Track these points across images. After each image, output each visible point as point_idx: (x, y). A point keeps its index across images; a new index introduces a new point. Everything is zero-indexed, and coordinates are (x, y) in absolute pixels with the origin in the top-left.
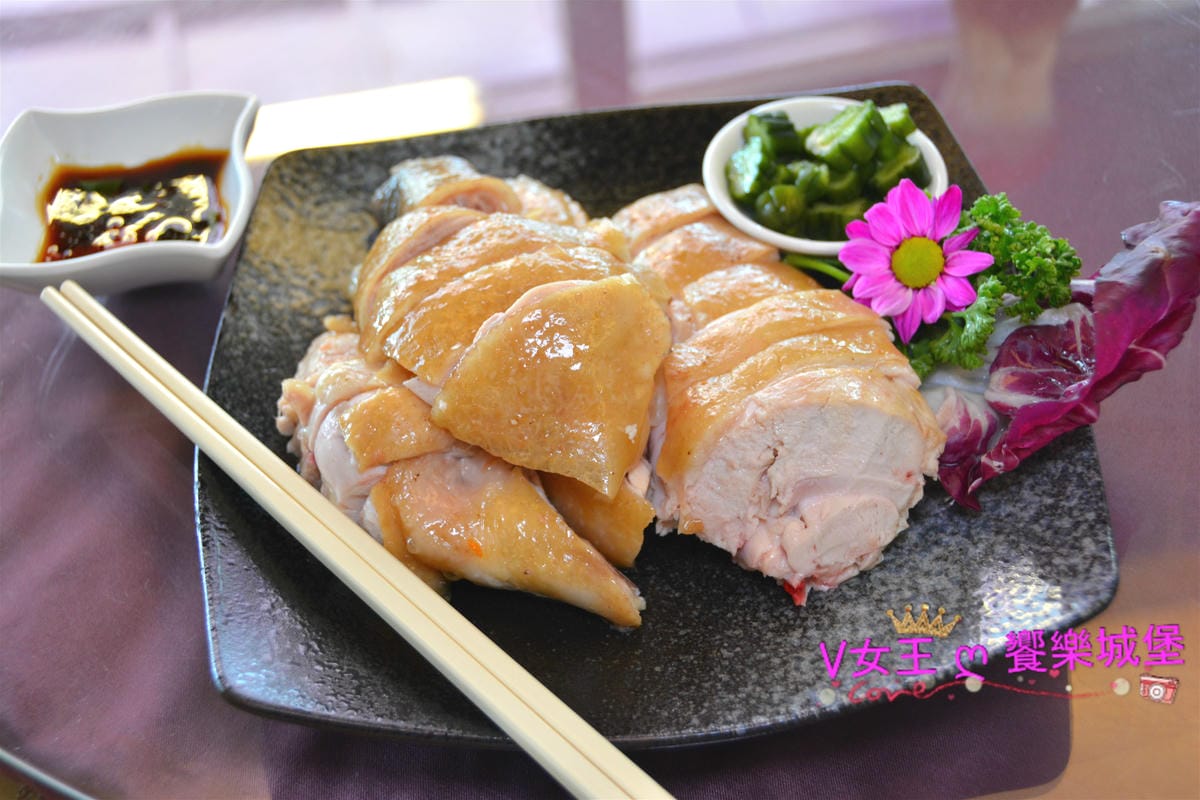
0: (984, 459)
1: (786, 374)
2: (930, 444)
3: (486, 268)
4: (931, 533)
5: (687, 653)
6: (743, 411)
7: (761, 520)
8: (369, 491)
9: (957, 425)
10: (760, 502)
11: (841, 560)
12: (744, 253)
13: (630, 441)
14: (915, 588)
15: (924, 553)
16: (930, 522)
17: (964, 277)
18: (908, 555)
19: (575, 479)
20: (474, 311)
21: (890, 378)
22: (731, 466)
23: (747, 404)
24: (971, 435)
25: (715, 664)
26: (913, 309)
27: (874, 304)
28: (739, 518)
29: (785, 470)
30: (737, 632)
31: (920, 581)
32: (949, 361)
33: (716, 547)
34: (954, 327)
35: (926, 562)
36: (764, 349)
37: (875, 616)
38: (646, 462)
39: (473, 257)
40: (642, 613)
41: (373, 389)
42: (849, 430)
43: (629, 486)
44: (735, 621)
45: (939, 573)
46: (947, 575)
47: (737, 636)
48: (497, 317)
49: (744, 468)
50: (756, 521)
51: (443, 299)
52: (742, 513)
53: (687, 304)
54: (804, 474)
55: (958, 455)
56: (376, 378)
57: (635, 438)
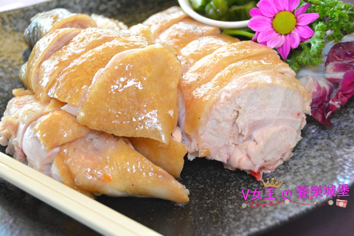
0: (331, 102)
1: (236, 77)
2: (305, 99)
3: (91, 51)
4: (312, 140)
5: (213, 209)
6: (220, 96)
7: (235, 144)
8: (53, 161)
9: (315, 90)
10: (234, 136)
11: (275, 157)
12: (205, 31)
13: (171, 117)
14: (310, 164)
15: (310, 149)
16: (310, 136)
17: (306, 25)
18: (304, 152)
19: (149, 138)
20: (89, 70)
21: (283, 73)
22: (218, 122)
23: (222, 92)
24: (322, 93)
25: (227, 212)
26: (286, 43)
27: (268, 44)
28: (225, 145)
29: (243, 119)
30: (233, 197)
31: (311, 161)
32: (306, 63)
33: (217, 161)
34: (306, 49)
35: (313, 153)
36: (224, 69)
37: (295, 179)
38: (179, 128)
39: (83, 48)
40: (189, 196)
41: (47, 113)
42: (269, 97)
43: (174, 139)
44: (231, 193)
45: (319, 156)
46: (323, 156)
47: (234, 199)
48: (101, 70)
49: (225, 121)
50: (234, 146)
51: (73, 68)
52: (227, 143)
53: (184, 57)
54: (252, 120)
55: (318, 104)
56: (47, 108)
57: (173, 116)
